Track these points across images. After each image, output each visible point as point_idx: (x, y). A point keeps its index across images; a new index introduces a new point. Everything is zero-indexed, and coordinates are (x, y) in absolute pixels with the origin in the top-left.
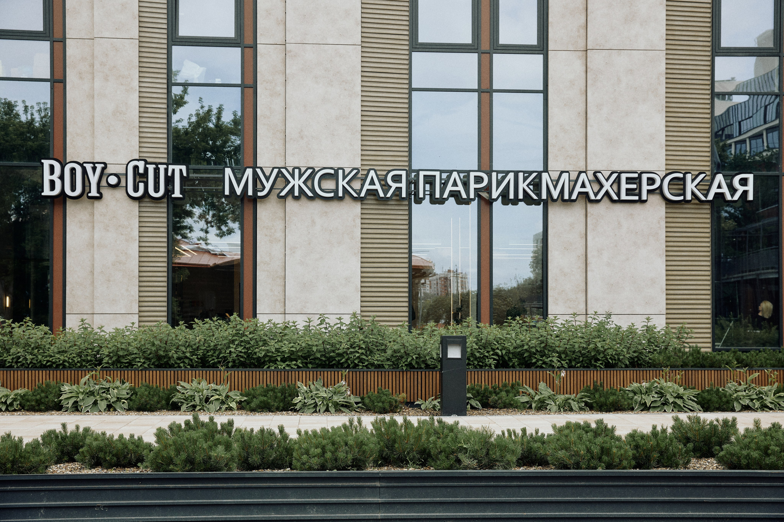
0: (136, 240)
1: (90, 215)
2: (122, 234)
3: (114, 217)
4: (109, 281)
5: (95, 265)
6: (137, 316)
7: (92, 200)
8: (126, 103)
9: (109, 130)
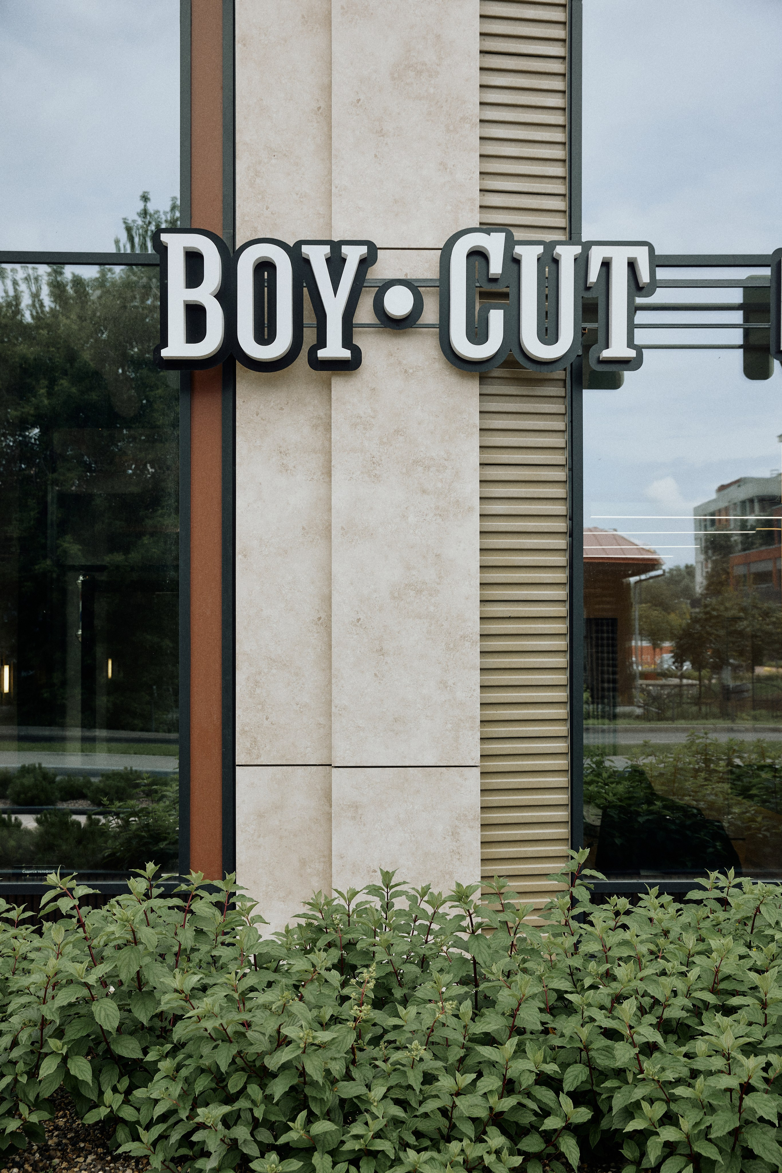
0: (470, 509)
1: (315, 427)
2: (424, 492)
3: (397, 432)
4: (381, 652)
5: (336, 598)
6: (477, 771)
7: (325, 374)
8: (438, 37)
9: (381, 133)
